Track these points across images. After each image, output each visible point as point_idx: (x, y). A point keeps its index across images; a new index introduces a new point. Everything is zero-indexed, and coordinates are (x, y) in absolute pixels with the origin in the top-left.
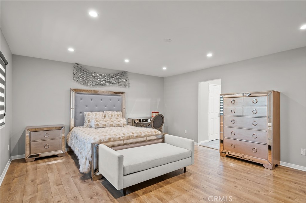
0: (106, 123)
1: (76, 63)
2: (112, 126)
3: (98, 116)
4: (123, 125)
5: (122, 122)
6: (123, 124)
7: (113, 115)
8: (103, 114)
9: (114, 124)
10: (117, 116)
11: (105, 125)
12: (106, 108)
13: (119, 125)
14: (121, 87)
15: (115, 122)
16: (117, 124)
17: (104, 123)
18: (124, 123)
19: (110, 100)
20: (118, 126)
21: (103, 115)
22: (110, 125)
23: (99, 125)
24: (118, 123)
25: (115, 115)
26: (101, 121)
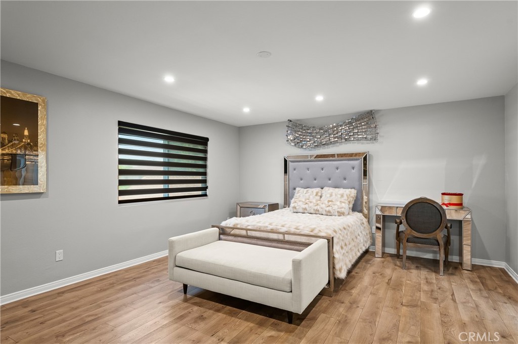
0: (306, 206)
1: (289, 120)
2: (316, 212)
3: (309, 194)
4: (336, 214)
5: (336, 207)
6: (338, 212)
7: (334, 194)
8: (320, 192)
9: (320, 210)
10: (339, 196)
11: (305, 209)
12: (330, 182)
13: (329, 212)
14: (362, 143)
15: (323, 206)
16: (326, 211)
17: (304, 206)
18: (339, 210)
19: (337, 168)
20: (329, 214)
21: (319, 194)
22: (314, 210)
23: (297, 208)
24: (327, 209)
25: (336, 195)
26: (301, 203)
